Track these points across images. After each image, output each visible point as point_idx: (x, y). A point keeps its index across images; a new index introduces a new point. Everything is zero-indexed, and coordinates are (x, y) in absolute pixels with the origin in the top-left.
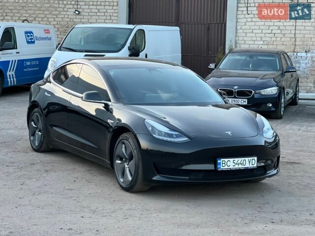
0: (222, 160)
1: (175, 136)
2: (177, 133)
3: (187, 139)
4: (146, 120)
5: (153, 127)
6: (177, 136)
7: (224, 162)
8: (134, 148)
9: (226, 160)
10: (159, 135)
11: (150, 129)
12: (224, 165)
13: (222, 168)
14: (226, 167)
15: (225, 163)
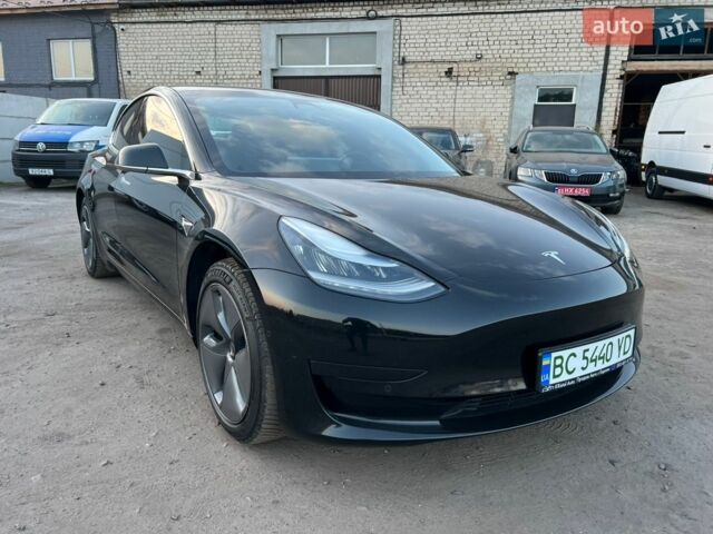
0: (554, 355)
1: (384, 276)
2: (394, 265)
3: (432, 284)
4: (283, 220)
5: (309, 246)
6: (392, 276)
7: (558, 362)
8: (246, 315)
9: (565, 353)
10: (331, 273)
11: (299, 249)
12: (558, 371)
13: (552, 381)
14: (565, 377)
15: (560, 366)
